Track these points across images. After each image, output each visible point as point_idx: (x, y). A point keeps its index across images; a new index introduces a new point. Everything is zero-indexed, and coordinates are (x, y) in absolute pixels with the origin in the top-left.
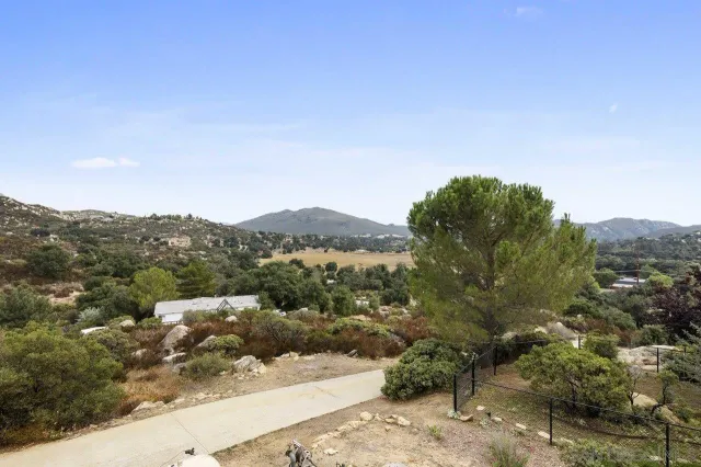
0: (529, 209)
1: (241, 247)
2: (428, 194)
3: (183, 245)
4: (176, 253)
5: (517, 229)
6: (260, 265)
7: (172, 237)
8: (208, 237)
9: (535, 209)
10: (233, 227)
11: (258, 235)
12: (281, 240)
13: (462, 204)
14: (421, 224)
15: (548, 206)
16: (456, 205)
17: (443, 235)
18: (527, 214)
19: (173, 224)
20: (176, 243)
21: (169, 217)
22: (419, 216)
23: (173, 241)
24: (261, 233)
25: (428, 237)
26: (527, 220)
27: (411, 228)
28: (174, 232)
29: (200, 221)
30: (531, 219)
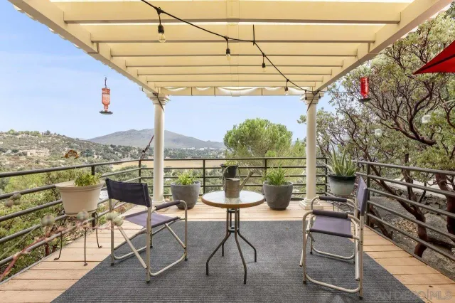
0: (281, 136)
1: (96, 156)
2: (235, 127)
3: (42, 155)
4: (37, 162)
5: (276, 145)
6: (113, 170)
7: (31, 148)
8: (66, 149)
9: (284, 136)
10: (88, 142)
11: (110, 148)
12: (129, 151)
13: (251, 132)
14: (231, 142)
15: (289, 135)
16: (248, 133)
17: (242, 148)
18: (279, 139)
19: (31, 138)
20: (35, 154)
21: (28, 133)
22: (230, 138)
23: (32, 153)
24: (112, 146)
25: (235, 149)
26: (279, 141)
27: (225, 144)
28: (33, 144)
29: (58, 137)
30: (281, 141)
